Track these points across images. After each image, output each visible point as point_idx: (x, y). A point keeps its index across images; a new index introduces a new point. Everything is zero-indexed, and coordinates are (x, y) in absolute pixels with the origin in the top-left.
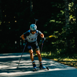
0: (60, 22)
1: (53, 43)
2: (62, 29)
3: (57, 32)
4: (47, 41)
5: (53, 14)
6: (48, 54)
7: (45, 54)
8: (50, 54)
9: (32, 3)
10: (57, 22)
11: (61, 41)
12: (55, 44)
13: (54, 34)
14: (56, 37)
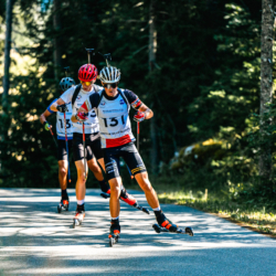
0: (242, 98)
1: (214, 163)
2: (247, 121)
3: (230, 129)
4: (196, 156)
5: (218, 73)
6: (200, 196)
7: (188, 197)
8: (205, 198)
9: (155, 34)
10: (231, 97)
11: (241, 158)
12: (221, 167)
13: (220, 135)
14: (224, 146)
